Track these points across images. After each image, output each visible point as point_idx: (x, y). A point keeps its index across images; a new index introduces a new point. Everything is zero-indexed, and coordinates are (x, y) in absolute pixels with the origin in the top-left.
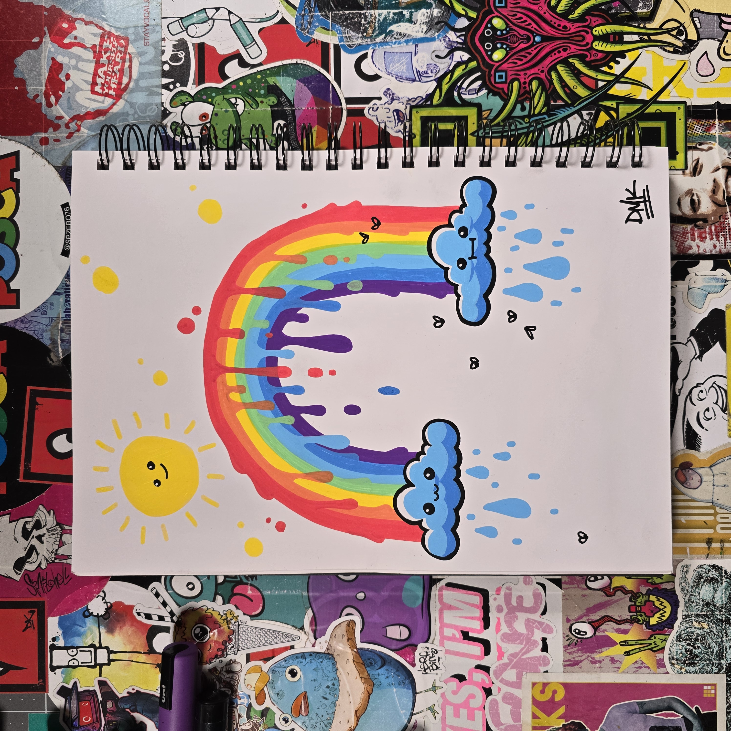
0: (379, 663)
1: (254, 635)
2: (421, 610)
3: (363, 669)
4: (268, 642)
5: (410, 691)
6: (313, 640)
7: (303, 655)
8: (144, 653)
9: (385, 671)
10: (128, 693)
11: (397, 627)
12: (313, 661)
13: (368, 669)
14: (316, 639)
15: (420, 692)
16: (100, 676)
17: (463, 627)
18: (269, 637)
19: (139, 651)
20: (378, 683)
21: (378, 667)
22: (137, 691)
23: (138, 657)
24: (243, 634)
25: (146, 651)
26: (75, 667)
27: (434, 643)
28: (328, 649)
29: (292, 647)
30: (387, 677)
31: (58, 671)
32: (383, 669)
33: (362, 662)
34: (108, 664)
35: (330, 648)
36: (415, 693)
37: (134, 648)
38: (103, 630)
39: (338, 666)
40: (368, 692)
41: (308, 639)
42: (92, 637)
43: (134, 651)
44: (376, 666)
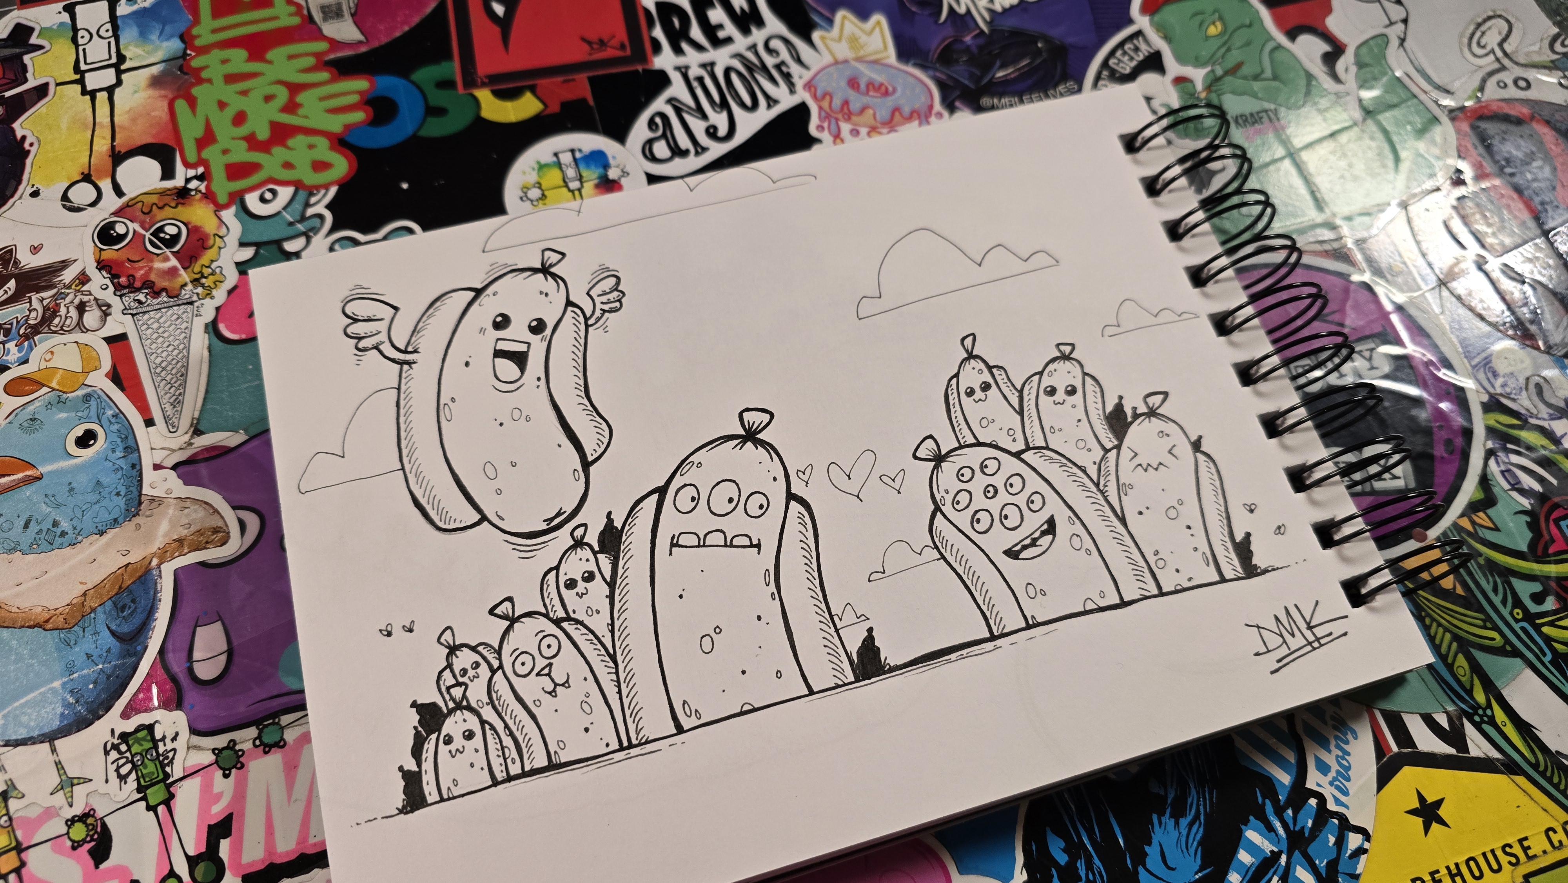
0: (126, 628)
1: (171, 339)
2: (275, 693)
3: (108, 592)
4: (159, 370)
5: (56, 724)
6: (170, 462)
7: (132, 448)
8: (113, 147)
9: (105, 648)
10: (24, 138)
11: (225, 647)
12: (119, 474)
13: (109, 604)
14: (174, 468)
15: (54, 751)
16: (58, 84)
17: (242, 815)
18: (169, 368)
19: (118, 136)
20: (73, 638)
21: (114, 627)
22: (29, 152)
23: (104, 138)
24: (172, 315)
25: (117, 149)
26: (74, 40)
27: (192, 752)
28: (152, 499)
29: (149, 422)
30: (89, 656)
31: (66, 17)
32: (111, 641)
33: (124, 586)
34: (84, 92)
35: (155, 504)
36: (50, 738)
37: (123, 128)
38: (155, 70)
39: (111, 533)
40: (47, 621)
41: (173, 451)
42: (140, 55)
43: (117, 129)
44: (118, 622)
